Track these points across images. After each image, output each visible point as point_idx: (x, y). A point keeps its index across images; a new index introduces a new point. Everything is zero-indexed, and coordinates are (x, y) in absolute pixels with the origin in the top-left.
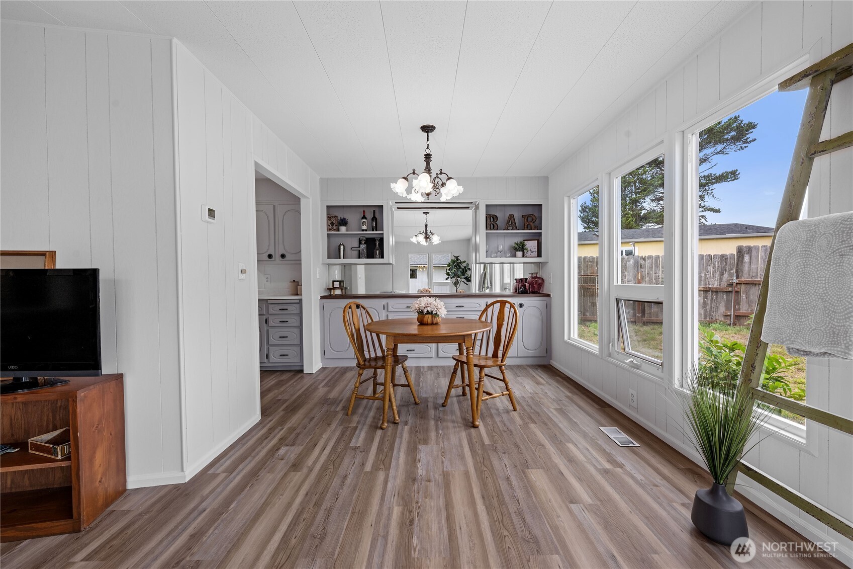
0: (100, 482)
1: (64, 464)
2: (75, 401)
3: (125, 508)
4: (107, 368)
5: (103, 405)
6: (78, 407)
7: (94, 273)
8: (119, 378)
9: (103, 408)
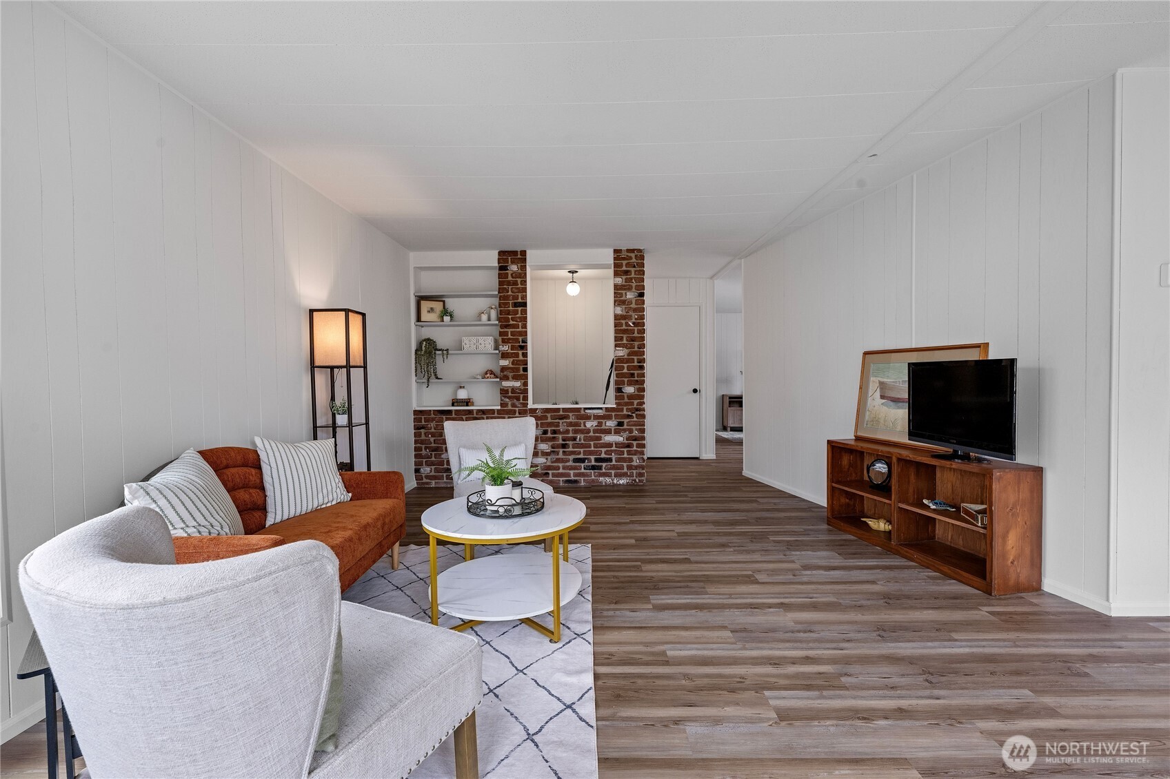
0: (1012, 563)
1: (982, 531)
2: (991, 478)
3: (1035, 601)
4: (1022, 458)
5: (1019, 492)
6: (994, 484)
7: (1012, 362)
8: (1038, 472)
9: (1019, 495)
